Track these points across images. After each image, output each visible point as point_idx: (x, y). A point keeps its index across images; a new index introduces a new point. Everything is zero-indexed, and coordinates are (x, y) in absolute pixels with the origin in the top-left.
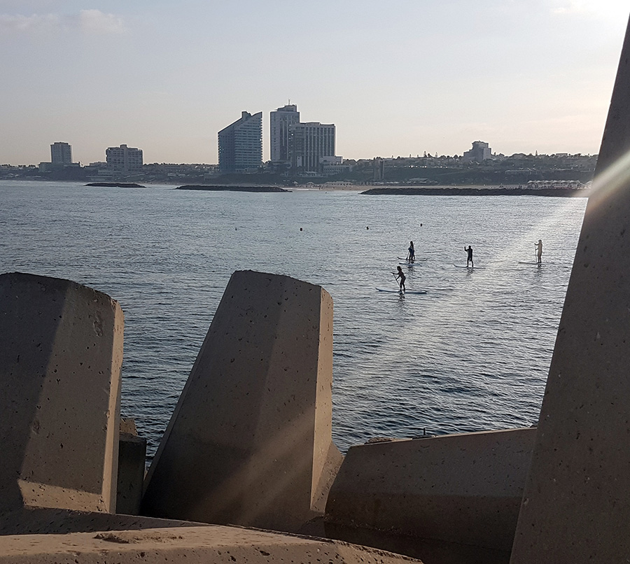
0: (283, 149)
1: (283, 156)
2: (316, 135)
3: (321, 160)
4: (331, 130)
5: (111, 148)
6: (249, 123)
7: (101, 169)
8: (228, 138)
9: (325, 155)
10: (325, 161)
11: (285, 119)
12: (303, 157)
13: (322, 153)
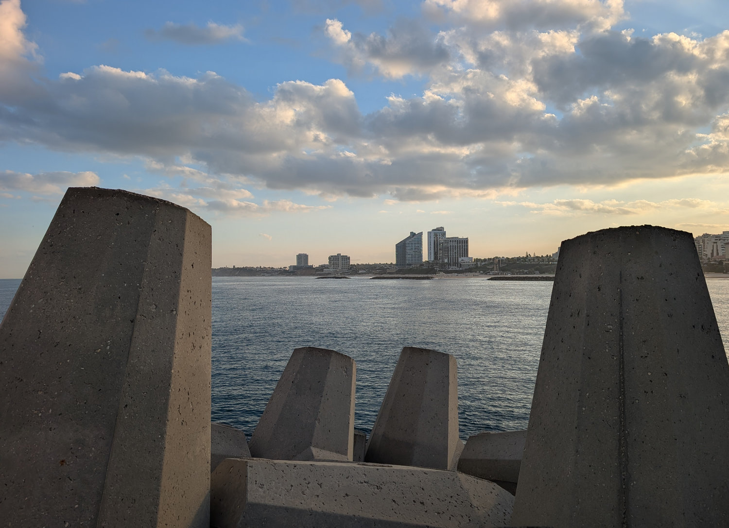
0: (436, 254)
1: (436, 258)
2: (456, 245)
3: (460, 260)
4: (466, 241)
5: (332, 256)
6: (415, 238)
7: (325, 268)
8: (401, 248)
9: (462, 257)
10: (462, 260)
11: (437, 235)
12: (448, 258)
13: (460, 255)
